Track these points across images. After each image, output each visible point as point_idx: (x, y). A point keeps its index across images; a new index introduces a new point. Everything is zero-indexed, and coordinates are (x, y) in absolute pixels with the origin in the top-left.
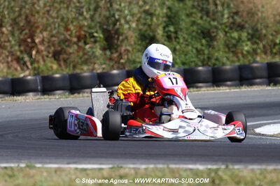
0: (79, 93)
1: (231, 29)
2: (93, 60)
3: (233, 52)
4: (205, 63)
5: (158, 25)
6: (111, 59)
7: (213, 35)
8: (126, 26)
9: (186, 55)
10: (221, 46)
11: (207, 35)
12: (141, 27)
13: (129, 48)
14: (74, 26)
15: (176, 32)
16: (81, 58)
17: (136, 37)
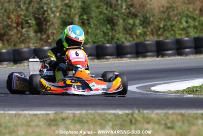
0: (21, 63)
1: (128, 17)
2: (28, 40)
3: (129, 34)
4: (110, 42)
5: (75, 14)
6: (41, 39)
7: (115, 21)
8: (52, 15)
9: (95, 36)
10: (121, 30)
11: (111, 21)
12: (63, 16)
13: (55, 31)
14: (14, 15)
15: (88, 20)
16: (19, 39)
17: (59, 23)
